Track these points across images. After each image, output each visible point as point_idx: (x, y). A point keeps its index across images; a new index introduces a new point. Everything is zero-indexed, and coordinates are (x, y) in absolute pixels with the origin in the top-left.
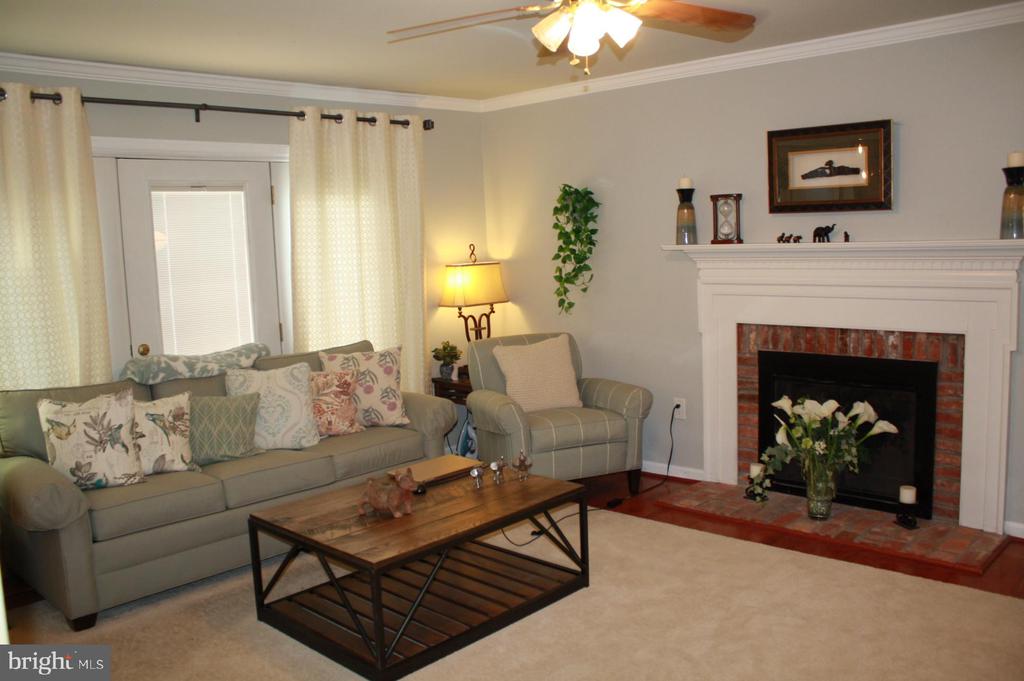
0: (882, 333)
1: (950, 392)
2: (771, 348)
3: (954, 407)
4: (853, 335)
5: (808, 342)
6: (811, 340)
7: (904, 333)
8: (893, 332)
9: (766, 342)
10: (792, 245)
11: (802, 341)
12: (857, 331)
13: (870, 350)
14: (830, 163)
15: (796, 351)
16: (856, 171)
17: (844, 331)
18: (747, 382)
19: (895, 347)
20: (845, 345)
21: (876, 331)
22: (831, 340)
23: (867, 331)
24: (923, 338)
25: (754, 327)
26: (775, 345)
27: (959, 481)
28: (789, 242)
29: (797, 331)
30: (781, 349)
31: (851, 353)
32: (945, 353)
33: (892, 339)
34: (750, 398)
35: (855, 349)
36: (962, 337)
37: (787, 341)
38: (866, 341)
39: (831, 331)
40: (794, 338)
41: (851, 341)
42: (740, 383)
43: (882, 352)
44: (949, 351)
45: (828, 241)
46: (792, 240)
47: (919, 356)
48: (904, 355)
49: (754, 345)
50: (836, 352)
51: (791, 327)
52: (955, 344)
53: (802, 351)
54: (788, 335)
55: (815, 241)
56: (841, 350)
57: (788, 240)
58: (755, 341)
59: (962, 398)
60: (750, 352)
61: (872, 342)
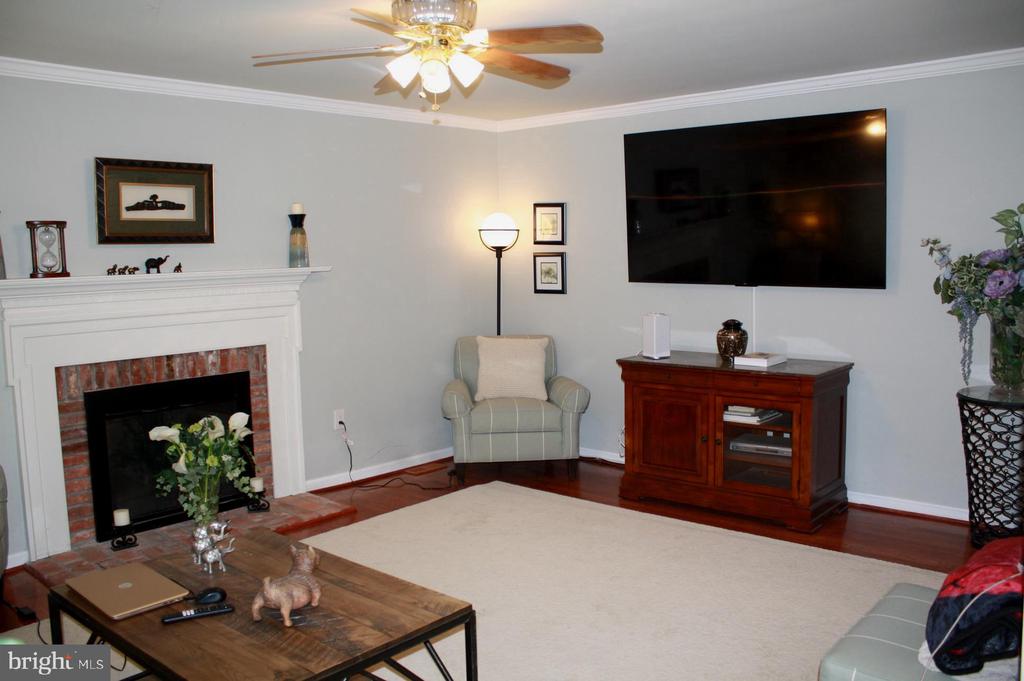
0: (203, 354)
1: (257, 393)
2: (95, 388)
3: (261, 406)
4: (178, 360)
5: (136, 374)
6: (138, 371)
7: (221, 351)
8: (212, 352)
9: (89, 383)
10: (127, 277)
11: (129, 374)
12: (181, 355)
13: (194, 371)
14: (154, 197)
15: (124, 386)
16: (181, 207)
17: (169, 358)
18: (69, 431)
19: (214, 364)
20: (172, 370)
21: (197, 353)
22: (159, 368)
23: (190, 354)
24: (235, 352)
25: (74, 369)
26: (100, 383)
27: (271, 464)
28: (124, 273)
29: (122, 365)
30: (107, 387)
31: (177, 377)
32: (252, 361)
33: (211, 358)
34: (76, 448)
35: (181, 372)
36: (264, 346)
37: (113, 377)
38: (191, 363)
39: (158, 359)
40: (120, 372)
41: (176, 364)
42: (63, 434)
43: (204, 371)
44: (254, 359)
45: (159, 272)
46: (127, 272)
47: (233, 369)
48: (221, 370)
49: (77, 390)
50: (164, 379)
51: (117, 362)
52: (258, 353)
53: (131, 384)
54: (114, 371)
55: (148, 272)
56: (168, 376)
57: (122, 272)
58: (76, 383)
59: (267, 396)
60: (70, 397)
61: (195, 364)
